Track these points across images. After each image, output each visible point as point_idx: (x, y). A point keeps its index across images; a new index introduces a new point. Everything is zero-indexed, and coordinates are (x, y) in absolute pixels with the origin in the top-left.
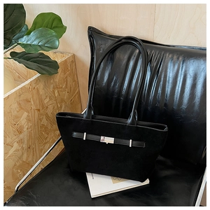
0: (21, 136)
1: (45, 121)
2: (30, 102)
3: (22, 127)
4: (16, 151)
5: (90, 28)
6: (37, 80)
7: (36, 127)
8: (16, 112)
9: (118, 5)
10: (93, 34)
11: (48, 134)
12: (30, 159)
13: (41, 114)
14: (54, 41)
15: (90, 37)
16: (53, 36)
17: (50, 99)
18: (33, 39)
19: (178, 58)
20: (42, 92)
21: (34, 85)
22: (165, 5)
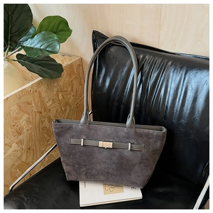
0: (21, 137)
1: (46, 124)
2: (31, 104)
3: (21, 129)
4: (14, 151)
5: (94, 32)
6: (39, 83)
7: (38, 129)
8: (15, 114)
9: (123, 5)
10: (97, 37)
11: (50, 136)
12: (30, 160)
13: (43, 117)
15: (94, 41)
16: (55, 40)
17: (54, 102)
18: (36, 42)
21: (35, 88)
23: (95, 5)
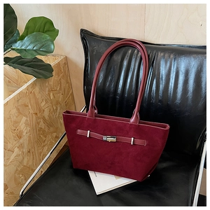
0: (21, 141)
1: (42, 125)
2: (28, 106)
3: (21, 132)
4: (18, 156)
5: (82, 31)
6: (34, 84)
7: (35, 131)
8: (15, 117)
10: (86, 36)
11: (46, 137)
12: (30, 163)
13: (39, 118)
14: (49, 45)
15: (83, 39)
16: (48, 40)
17: (47, 102)
18: (27, 43)
19: (169, 57)
20: (38, 96)
21: (31, 90)
22: (154, 5)
23: (80, 5)
